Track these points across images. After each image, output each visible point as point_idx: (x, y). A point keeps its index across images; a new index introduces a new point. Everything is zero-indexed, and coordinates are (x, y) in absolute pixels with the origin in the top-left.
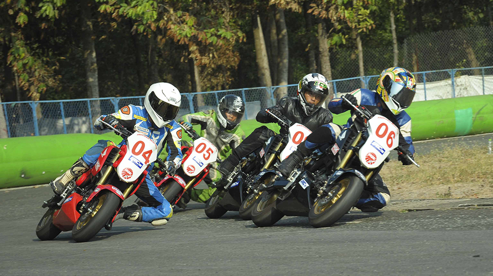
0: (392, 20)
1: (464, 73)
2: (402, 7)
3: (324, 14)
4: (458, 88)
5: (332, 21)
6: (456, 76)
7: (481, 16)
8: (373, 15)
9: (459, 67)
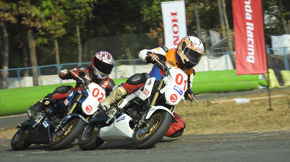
0: (78, 30)
1: (123, 63)
2: (83, 21)
3: (32, 24)
4: (119, 73)
5: (38, 29)
6: (118, 65)
7: (135, 28)
8: (65, 26)
9: (119, 59)
